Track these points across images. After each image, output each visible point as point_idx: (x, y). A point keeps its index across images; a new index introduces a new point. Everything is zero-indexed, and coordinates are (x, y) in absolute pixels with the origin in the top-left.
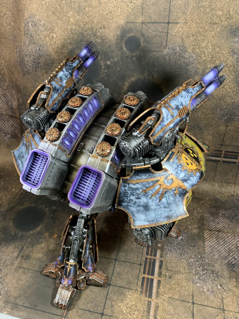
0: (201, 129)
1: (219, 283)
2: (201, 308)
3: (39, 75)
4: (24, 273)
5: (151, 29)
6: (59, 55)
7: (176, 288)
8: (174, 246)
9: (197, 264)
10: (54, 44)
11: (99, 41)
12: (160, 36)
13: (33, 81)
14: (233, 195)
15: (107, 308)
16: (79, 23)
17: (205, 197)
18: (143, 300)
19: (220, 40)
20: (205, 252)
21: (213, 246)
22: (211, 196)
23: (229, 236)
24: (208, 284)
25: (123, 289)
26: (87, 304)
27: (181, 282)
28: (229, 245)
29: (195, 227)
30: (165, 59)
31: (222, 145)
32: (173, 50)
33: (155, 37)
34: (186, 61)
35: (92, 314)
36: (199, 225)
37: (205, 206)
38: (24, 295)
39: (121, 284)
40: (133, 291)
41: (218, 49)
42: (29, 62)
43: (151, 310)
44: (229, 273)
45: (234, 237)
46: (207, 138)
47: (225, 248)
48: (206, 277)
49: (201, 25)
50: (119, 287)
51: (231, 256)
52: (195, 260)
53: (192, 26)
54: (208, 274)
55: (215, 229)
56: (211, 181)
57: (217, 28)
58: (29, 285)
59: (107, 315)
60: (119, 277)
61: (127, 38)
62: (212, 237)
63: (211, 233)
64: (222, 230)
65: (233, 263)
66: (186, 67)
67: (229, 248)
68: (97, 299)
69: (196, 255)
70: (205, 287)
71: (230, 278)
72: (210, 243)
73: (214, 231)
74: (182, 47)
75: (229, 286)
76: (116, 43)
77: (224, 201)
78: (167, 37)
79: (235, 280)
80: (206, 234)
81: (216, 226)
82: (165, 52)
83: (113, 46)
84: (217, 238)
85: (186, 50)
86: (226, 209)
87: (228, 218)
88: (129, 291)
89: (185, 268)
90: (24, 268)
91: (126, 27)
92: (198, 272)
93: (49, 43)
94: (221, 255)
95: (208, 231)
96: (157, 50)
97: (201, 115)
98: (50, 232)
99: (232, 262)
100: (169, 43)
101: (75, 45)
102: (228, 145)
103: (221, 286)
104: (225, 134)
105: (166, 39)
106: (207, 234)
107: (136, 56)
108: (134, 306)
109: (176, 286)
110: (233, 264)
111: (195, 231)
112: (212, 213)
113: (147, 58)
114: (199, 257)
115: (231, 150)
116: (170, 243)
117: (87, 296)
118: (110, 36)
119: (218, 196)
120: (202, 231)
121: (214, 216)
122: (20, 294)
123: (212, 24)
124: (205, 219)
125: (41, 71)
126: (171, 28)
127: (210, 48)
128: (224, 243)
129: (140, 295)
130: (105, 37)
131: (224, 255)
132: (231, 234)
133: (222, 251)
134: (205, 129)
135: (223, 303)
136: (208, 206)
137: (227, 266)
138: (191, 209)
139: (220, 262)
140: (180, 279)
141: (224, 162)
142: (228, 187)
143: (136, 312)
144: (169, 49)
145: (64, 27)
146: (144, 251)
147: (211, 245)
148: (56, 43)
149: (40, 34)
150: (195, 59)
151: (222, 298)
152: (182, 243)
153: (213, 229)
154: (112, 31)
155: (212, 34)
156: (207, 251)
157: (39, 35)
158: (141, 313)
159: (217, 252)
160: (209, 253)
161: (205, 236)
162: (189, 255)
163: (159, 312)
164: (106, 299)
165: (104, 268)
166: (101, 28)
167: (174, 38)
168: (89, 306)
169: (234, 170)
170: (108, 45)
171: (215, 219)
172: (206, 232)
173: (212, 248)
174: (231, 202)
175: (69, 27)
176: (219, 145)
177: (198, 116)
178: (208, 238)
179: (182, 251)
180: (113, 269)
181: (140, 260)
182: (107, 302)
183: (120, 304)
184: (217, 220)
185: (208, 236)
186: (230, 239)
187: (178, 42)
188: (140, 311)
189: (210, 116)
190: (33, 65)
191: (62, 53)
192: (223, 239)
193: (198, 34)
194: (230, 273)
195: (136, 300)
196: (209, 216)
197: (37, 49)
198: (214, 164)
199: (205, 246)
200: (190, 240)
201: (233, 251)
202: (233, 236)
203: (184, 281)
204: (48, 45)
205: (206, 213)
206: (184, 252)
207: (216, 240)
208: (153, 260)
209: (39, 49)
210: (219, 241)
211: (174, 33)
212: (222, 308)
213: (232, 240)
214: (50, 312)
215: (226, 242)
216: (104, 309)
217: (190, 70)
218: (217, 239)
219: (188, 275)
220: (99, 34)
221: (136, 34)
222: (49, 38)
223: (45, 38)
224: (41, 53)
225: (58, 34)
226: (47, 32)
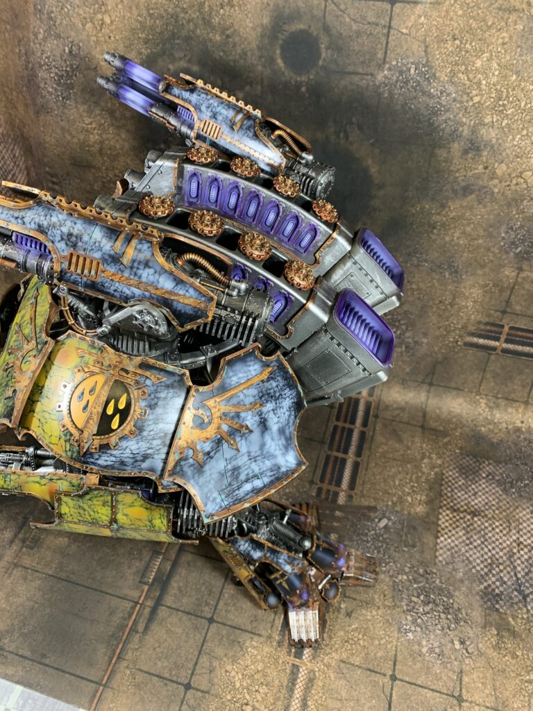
0: (456, 272)
1: (457, 636)
2: (410, 692)
3: (72, 117)
4: (25, 579)
5: (349, 15)
7: (359, 639)
8: (368, 542)
9: (415, 589)
10: (105, 41)
11: (218, 38)
12: (371, 34)
13: (58, 131)
14: (518, 430)
15: (199, 672)
17: (452, 429)
18: (281, 662)
19: (521, 55)
20: (437, 561)
21: (456, 549)
22: (469, 427)
23: (497, 527)
24: (432, 637)
25: (240, 631)
26: (157, 661)
27: (371, 628)
28: (494, 548)
29: (420, 500)
30: (379, 95)
31: (504, 312)
32: (401, 73)
33: (358, 37)
34: (431, 102)
35: (166, 685)
36: (431, 494)
37: (450, 450)
38: (20, 629)
39: (236, 620)
40: (262, 639)
41: (515, 77)
42: (48, 82)
43: (297, 686)
44: (483, 614)
45: (507, 529)
46: (471, 294)
47: (482, 556)
48: (430, 620)
49: (475, 13)
50: (231, 626)
51: (494, 575)
52: (410, 577)
53: (452, 13)
54: (435, 613)
55: (466, 507)
56: (472, 392)
57: (515, 23)
58: (33, 608)
59: (197, 690)
60: (234, 604)
61: (286, 34)
62: (457, 527)
63: (454, 517)
64: (483, 511)
65: (497, 591)
66: (430, 119)
67: (493, 555)
68: (179, 651)
69: (413, 567)
70: (424, 643)
71: (484, 627)
72: (449, 541)
73: (462, 512)
74: (424, 66)
75: (480, 645)
76: (258, 46)
77: (495, 440)
78: (388, 37)
79: (496, 633)
80: (444, 517)
81: (470, 500)
82: (380, 77)
83: (252, 55)
84: (469, 529)
85: (434, 75)
86: (498, 462)
87: (499, 483)
88: (252, 638)
89: (385, 596)
90: (25, 568)
91: (284, 7)
92: (414, 608)
93: (94, 38)
94: (471, 570)
95: (448, 512)
96: (360, 70)
97: (458, 238)
99: (494, 590)
100: (392, 55)
101: (158, 45)
102: (518, 314)
103: (462, 643)
104: (513, 288)
105: (385, 42)
106: (447, 518)
107: (307, 83)
108: (261, 674)
109: (360, 636)
110: (497, 595)
111: (418, 509)
112: (464, 468)
113: (336, 90)
114: (421, 571)
115: (525, 325)
116: (358, 535)
117: (158, 641)
118: (245, 29)
119: (483, 429)
120: (434, 510)
121: (467, 477)
122: (13, 625)
123: (505, 10)
124: (446, 483)
125: (76, 107)
126: (398, 15)
127: (494, 74)
128: (483, 543)
129: (276, 650)
130: (232, 30)
131: (478, 571)
132: (501, 522)
133: (475, 560)
134: (467, 272)
135: (461, 683)
136: (458, 451)
137: (482, 598)
138: (416, 454)
139: (467, 588)
140: (369, 620)
141: (505, 351)
142: (510, 410)
143: (264, 687)
144: (390, 69)
147: (453, 545)
148: (110, 37)
149: (71, 12)
150: (455, 100)
151: (461, 672)
152: (385, 536)
153: (462, 506)
154: (250, 15)
155: (503, 38)
156: (440, 558)
157: (68, 14)
158: (275, 691)
159: (464, 564)
160: (444, 563)
161: (440, 522)
162: (399, 565)
163: (313, 692)
164: (200, 653)
165: (201, 582)
166: (221, 4)
167: (406, 42)
168: (161, 666)
169: (527, 370)
170: (239, 51)
171: (470, 483)
172: (444, 514)
173: (452, 554)
174: (512, 446)
176: (497, 311)
177: (453, 240)
178: (447, 527)
179: (384, 555)
182: (201, 661)
183: (229, 668)
184: (473, 486)
185: (447, 524)
186: (497, 533)
187: (416, 53)
188: (273, 686)
189: (480, 241)
190: (56, 90)
192: (482, 532)
193: (468, 35)
194: (486, 616)
195: (266, 660)
196: (457, 475)
197: (64, 50)
198: (481, 354)
199: (438, 547)
200: (405, 529)
201: (501, 564)
202: (504, 529)
203: (379, 625)
204: (92, 43)
205: (451, 468)
206: (387, 557)
207: (464, 535)
209: (70, 52)
210: (472, 537)
211: (406, 28)
212: (456, 694)
213: (501, 538)
214: (74, 672)
215: (486, 540)
216: (193, 674)
217: (439, 126)
218: (468, 533)
219: (389, 612)
220: (217, 19)
221: (310, 27)
222: (94, 23)
223: (84, 25)
224: (74, 62)
225: (116, 16)
226: (87, 9)
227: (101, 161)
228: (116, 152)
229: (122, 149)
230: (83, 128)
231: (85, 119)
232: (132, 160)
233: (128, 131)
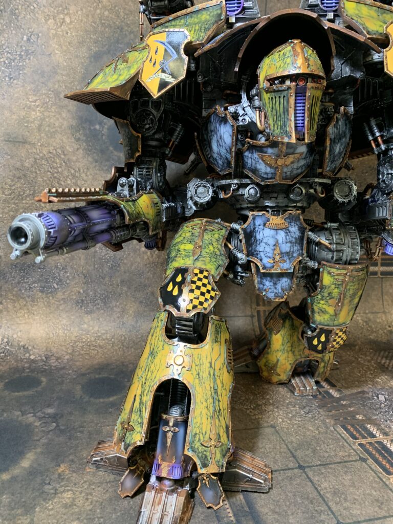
3: (16, 95)
6: (71, 59)
8: (387, 412)
16: (117, 8)
22: (362, 338)
37: (367, 351)
39: (364, 512)
50: (366, 521)
60: (345, 499)
93: (54, 32)
98: (72, 461)
101: (105, 46)
112: (387, 357)
116: (376, 410)
119: (371, 337)
125: (23, 86)
136: (371, 351)
145: (89, 8)
146: (343, 435)
148: (67, 33)
149: (36, 10)
169: (376, 286)
175: (98, 11)
180: (313, 489)
181: (352, 451)
191: (77, 56)
197: (22, 38)
204: (51, 35)
205: (380, 359)
208: (379, 445)
209: (28, 40)
222: (55, 20)
223: (46, 21)
224: (30, 48)
225: (75, 19)
226: (52, 9)
227: (38, 138)
228: (54, 130)
229: (60, 127)
230: (26, 105)
231: (30, 97)
232: (68, 137)
233: (69, 111)
